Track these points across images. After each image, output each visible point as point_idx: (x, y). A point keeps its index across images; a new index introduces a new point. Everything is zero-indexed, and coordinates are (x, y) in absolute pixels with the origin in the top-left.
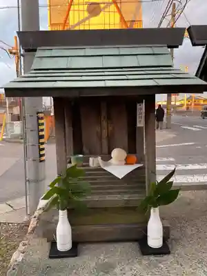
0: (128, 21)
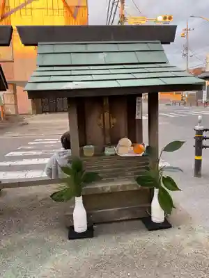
0: (72, 6)
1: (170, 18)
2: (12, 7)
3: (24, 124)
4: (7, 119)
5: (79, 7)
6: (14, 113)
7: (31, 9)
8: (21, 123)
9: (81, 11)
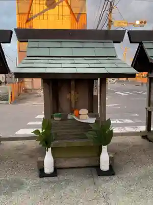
0: (76, 13)
1: (145, 22)
2: (34, 14)
3: (38, 96)
4: (26, 92)
5: (80, 14)
6: (30, 88)
7: (47, 15)
8: (36, 95)
9: (81, 17)
